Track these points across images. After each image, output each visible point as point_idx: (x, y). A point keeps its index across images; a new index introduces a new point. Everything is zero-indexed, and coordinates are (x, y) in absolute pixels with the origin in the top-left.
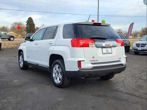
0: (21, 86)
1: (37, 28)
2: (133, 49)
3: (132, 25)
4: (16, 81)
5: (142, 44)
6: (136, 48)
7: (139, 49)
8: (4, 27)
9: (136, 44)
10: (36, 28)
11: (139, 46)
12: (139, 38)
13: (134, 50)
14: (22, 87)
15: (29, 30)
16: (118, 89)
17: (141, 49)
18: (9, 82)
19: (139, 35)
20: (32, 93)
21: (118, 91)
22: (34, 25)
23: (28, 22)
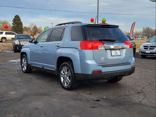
0: (20, 100)
1: (25, 27)
2: (140, 52)
3: (134, 24)
4: (12, 93)
5: (150, 47)
6: (144, 50)
7: (147, 52)
9: (144, 46)
10: (23, 27)
11: (147, 49)
12: (140, 39)
13: (142, 52)
14: (22, 100)
15: (16, 30)
16: (140, 102)
17: (149, 52)
18: (4, 94)
19: (140, 36)
20: (37, 109)
21: (141, 104)
22: (21, 24)
23: (15, 20)
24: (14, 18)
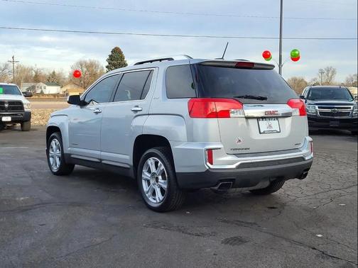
0: (26, 210)
8: (54, 72)
18: (5, 200)
23: (111, 60)
24: (110, 53)
